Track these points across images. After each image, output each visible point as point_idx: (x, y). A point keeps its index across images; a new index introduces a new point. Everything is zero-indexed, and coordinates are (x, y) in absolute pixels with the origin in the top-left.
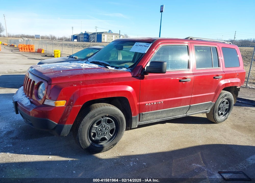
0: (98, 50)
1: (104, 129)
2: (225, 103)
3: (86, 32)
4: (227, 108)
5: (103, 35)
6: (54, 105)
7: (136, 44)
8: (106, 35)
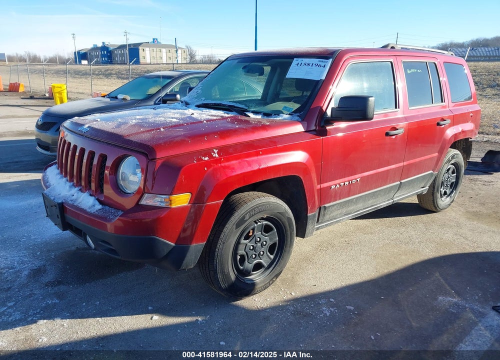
0: (170, 80)
1: (259, 244)
2: (450, 171)
3: (103, 43)
4: (452, 181)
5: (141, 48)
6: (163, 205)
7: (295, 61)
8: (147, 49)
